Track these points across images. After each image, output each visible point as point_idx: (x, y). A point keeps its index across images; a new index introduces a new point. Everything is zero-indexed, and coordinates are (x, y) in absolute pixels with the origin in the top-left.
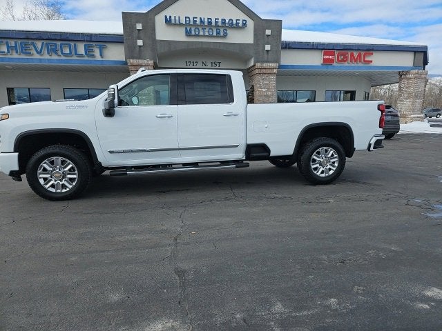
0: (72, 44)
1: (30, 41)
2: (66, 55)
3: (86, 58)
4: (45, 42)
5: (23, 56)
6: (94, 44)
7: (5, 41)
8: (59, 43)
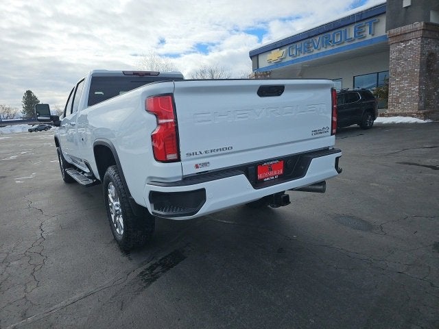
0: (343, 29)
1: (311, 40)
2: (338, 43)
3: (357, 41)
4: (321, 36)
5: (306, 55)
6: (364, 23)
7: (294, 45)
8: (332, 33)
